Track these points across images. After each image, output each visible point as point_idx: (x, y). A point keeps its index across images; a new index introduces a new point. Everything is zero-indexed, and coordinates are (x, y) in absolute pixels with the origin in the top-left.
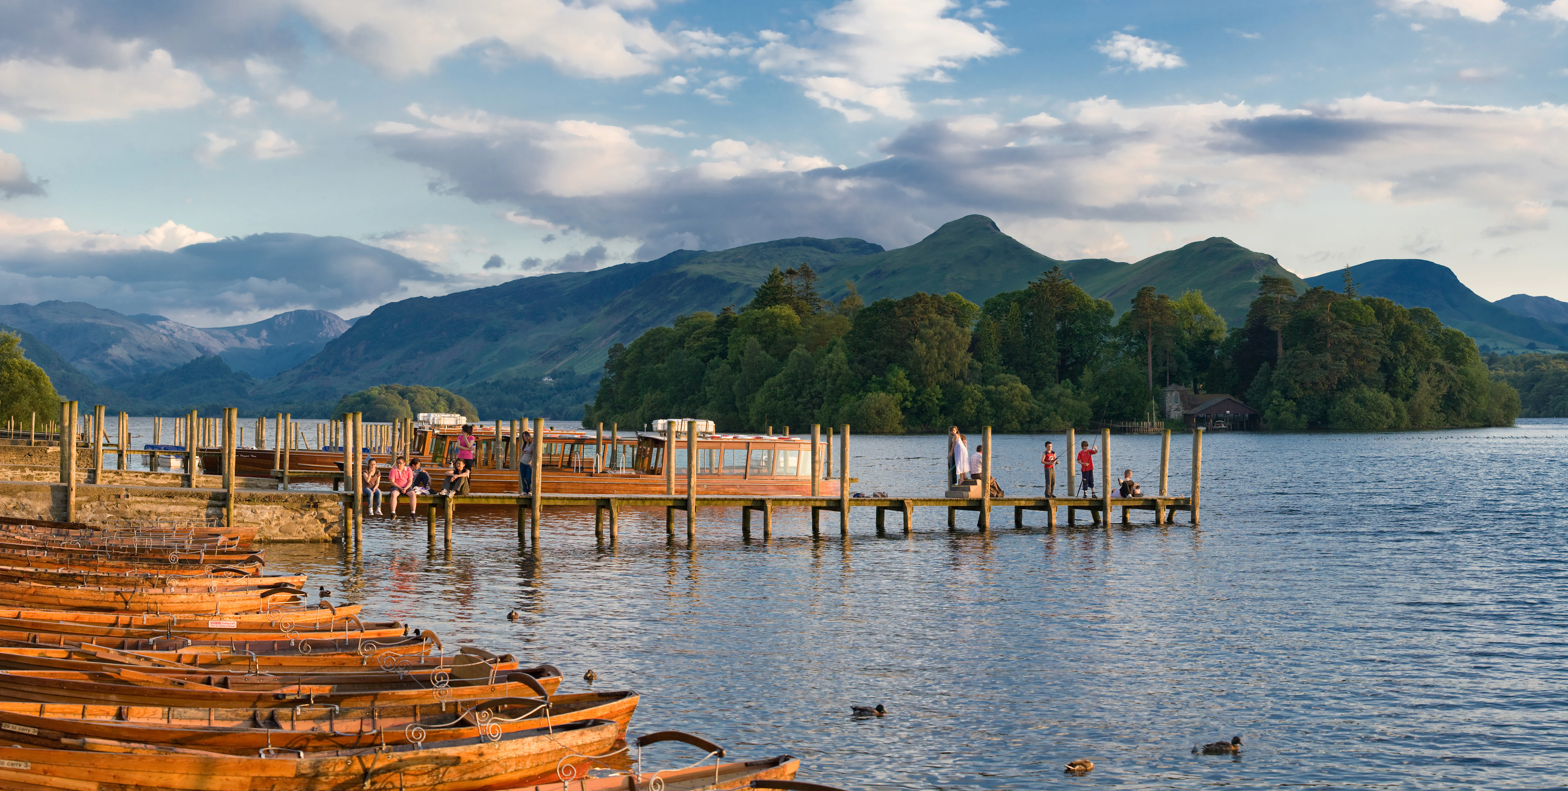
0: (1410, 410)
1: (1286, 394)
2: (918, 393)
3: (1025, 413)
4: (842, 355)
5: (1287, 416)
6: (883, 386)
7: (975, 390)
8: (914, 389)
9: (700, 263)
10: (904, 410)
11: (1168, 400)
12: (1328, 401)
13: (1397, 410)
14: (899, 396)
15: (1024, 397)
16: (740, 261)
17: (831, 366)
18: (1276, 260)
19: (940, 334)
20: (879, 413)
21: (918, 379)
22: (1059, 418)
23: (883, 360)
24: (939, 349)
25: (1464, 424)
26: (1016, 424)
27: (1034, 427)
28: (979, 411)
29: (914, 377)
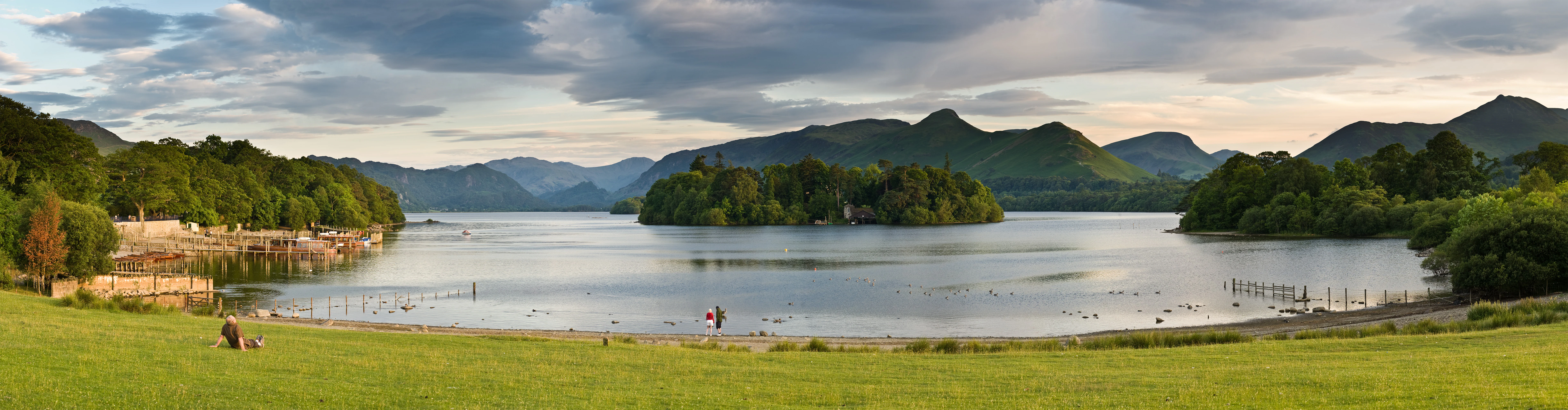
0: (938, 216)
1: (884, 209)
2: (733, 208)
3: (777, 216)
4: (706, 193)
5: (883, 218)
6: (720, 206)
7: (757, 207)
8: (731, 207)
9: (817, 132)
10: (727, 215)
11: (845, 211)
12: (901, 212)
13: (930, 215)
14: (725, 210)
15: (777, 210)
16: (837, 131)
17: (701, 197)
18: (1081, 134)
19: (744, 184)
20: (715, 217)
21: (734, 203)
22: (791, 219)
23: (721, 195)
24: (743, 190)
25: (967, 221)
26: (773, 221)
27: (781, 222)
28: (758, 215)
29: (733, 201)
